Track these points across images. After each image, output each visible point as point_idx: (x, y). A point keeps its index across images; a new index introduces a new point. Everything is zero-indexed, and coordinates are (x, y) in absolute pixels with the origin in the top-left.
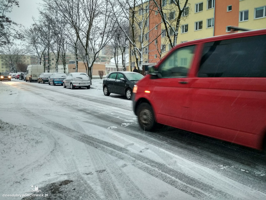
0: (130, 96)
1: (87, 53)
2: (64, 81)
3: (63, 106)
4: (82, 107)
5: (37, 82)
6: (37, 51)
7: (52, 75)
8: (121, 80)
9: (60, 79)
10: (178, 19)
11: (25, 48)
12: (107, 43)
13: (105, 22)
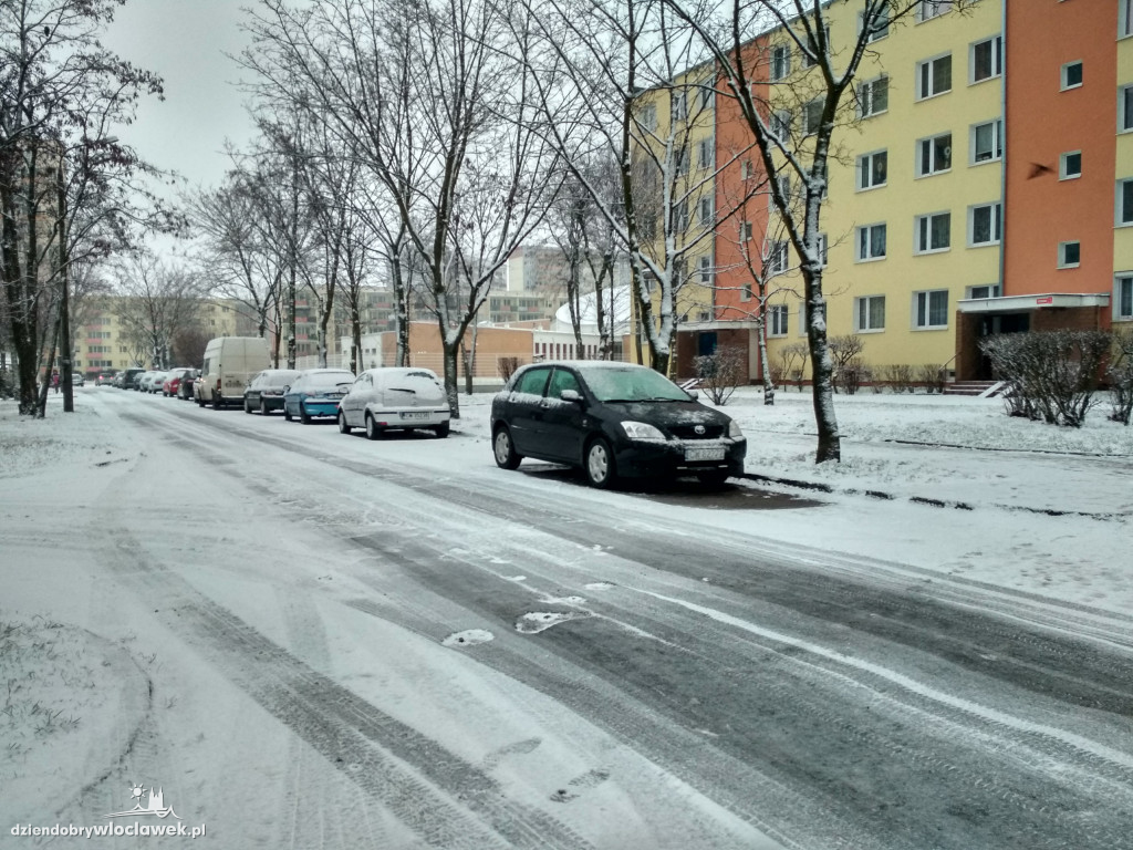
0: (603, 473)
1: (440, 282)
2: (342, 404)
3: (293, 521)
4: (376, 523)
5: (242, 409)
6: (249, 279)
7: (299, 377)
8: (563, 399)
9: (328, 395)
10: (823, 123)
11: (202, 270)
12: (521, 240)
13: (518, 153)
